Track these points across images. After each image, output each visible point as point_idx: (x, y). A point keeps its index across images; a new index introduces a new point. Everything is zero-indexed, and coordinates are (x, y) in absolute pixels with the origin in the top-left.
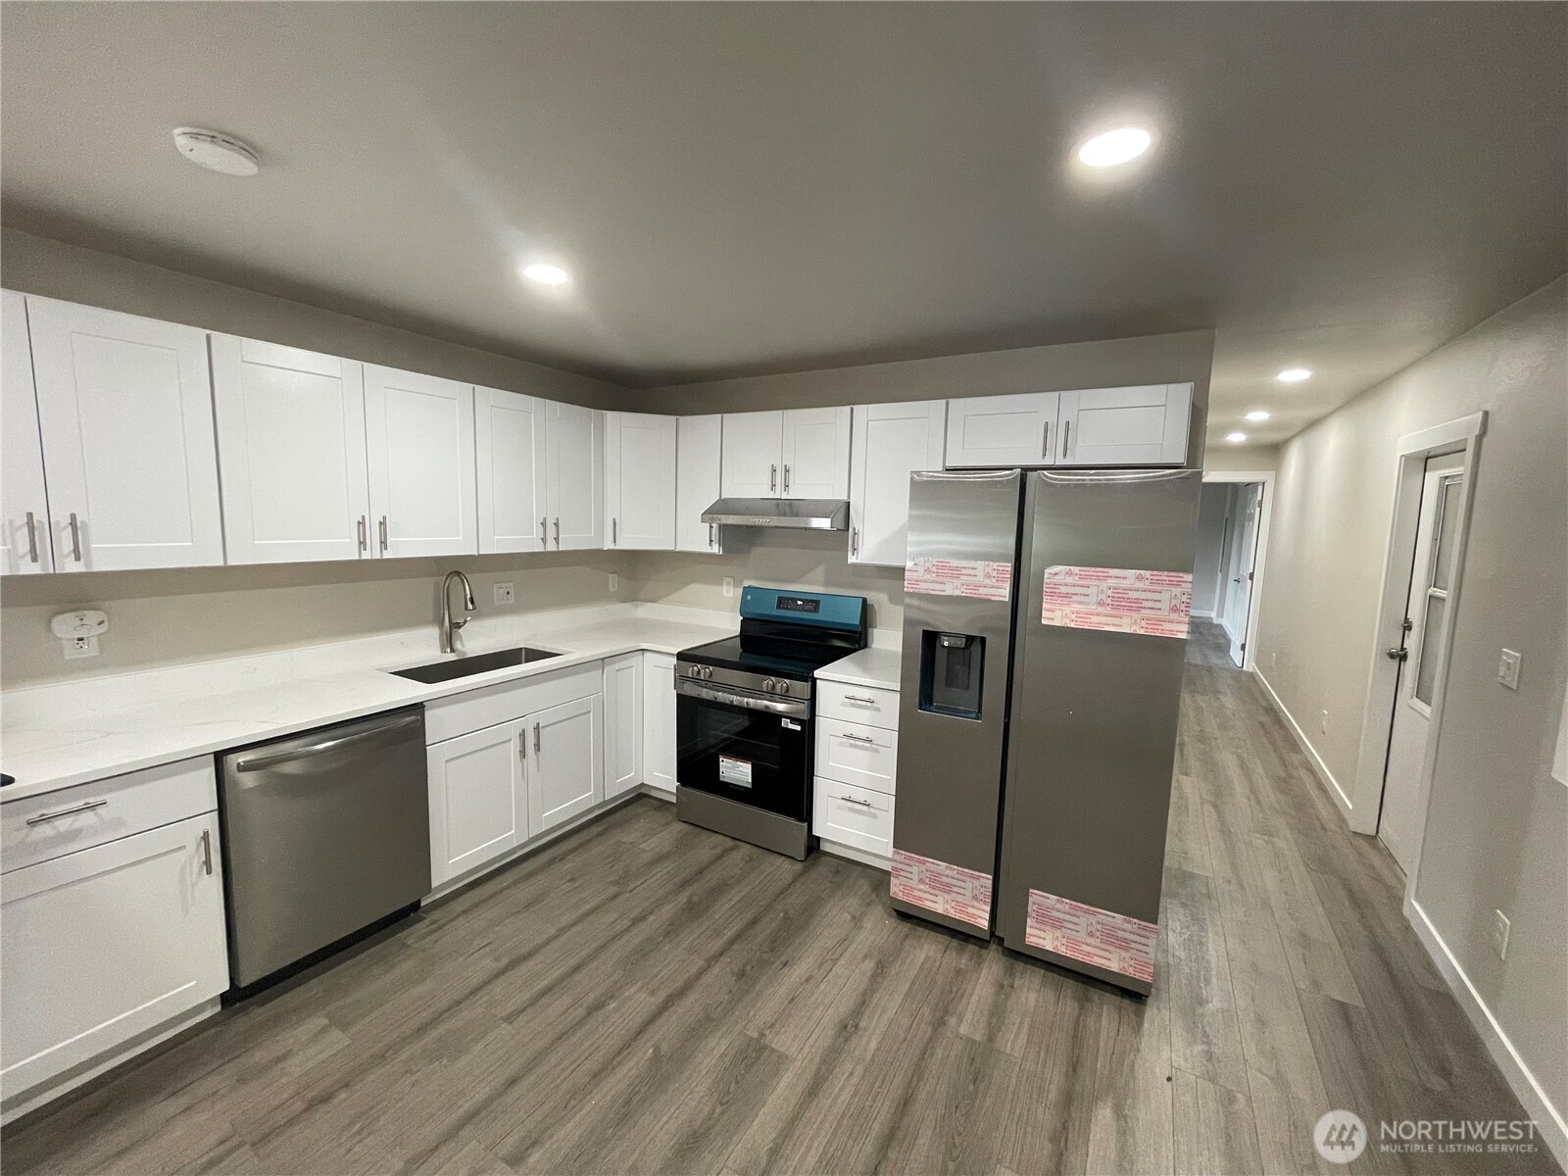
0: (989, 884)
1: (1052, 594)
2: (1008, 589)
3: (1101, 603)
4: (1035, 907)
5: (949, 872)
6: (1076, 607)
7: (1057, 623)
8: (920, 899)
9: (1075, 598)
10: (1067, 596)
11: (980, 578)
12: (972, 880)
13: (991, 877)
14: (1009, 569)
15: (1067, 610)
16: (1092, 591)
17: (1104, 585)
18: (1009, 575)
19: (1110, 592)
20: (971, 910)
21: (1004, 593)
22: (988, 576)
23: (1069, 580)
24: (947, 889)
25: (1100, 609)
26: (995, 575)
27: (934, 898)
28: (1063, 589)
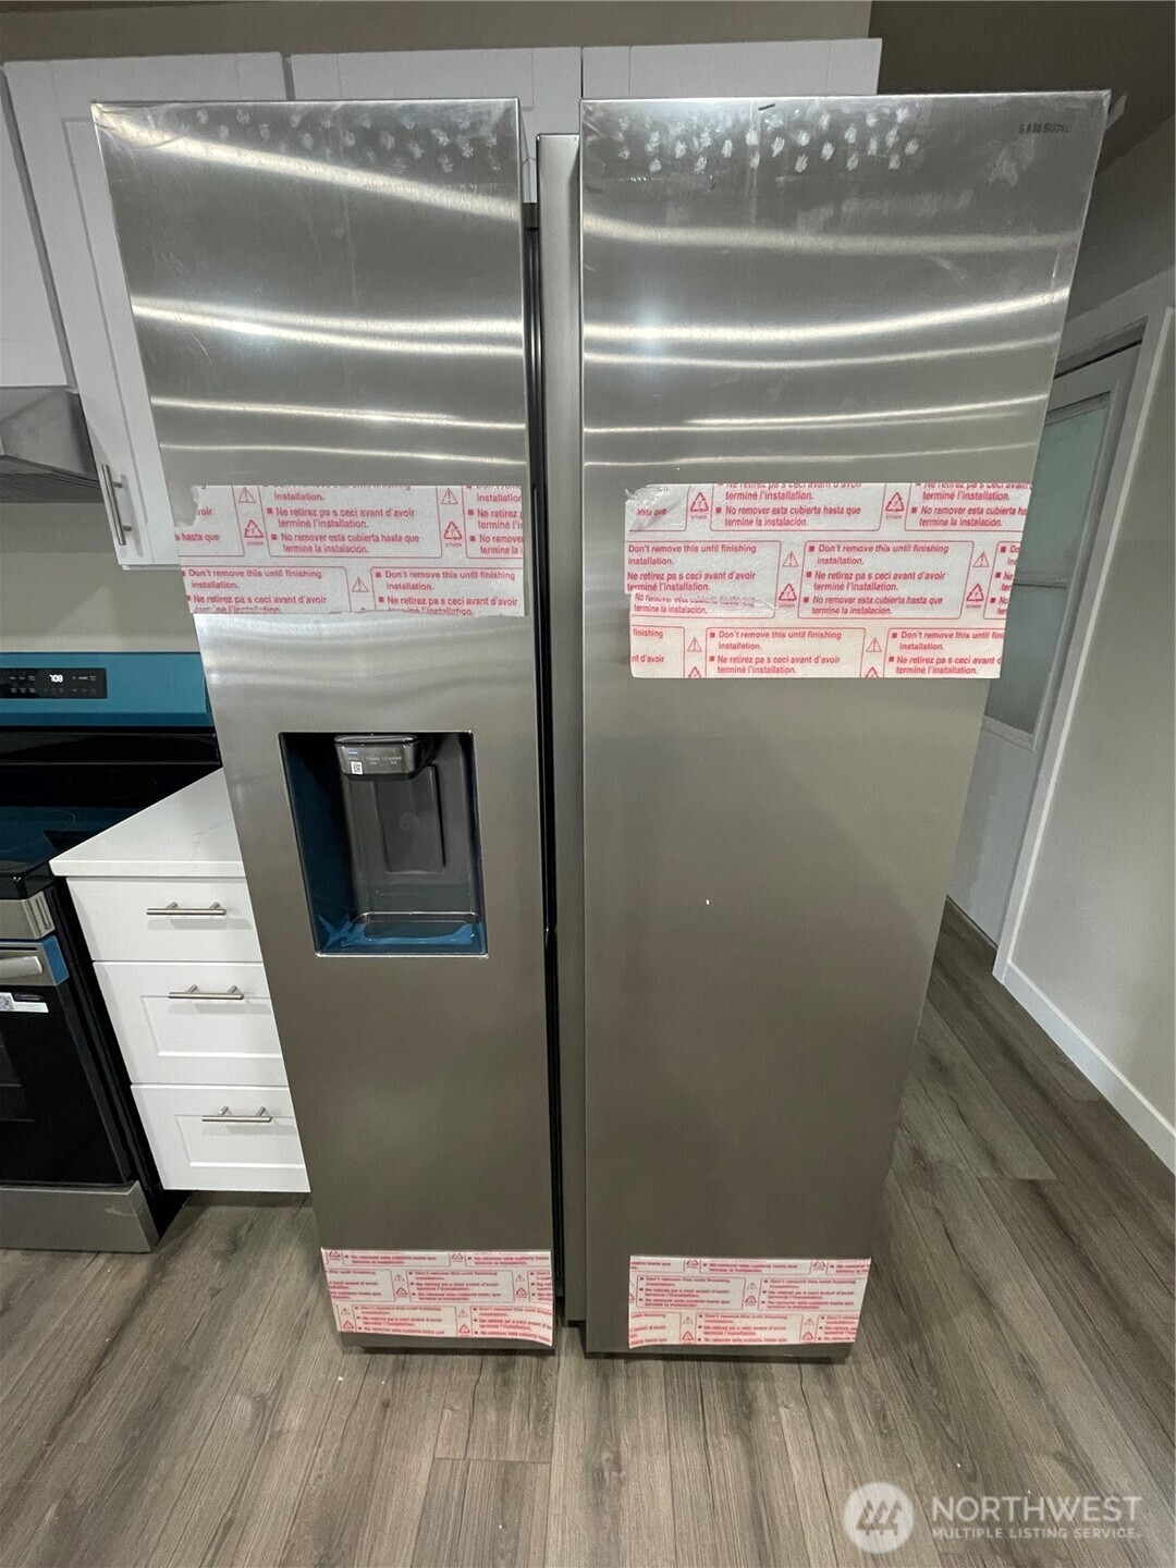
0: (548, 1265)
1: (652, 582)
2: (519, 575)
3: (787, 599)
4: (642, 1284)
5: (457, 1266)
6: (718, 615)
7: (671, 670)
8: (404, 1321)
9: (717, 588)
10: (693, 582)
11: (430, 545)
12: (509, 1267)
13: (548, 1254)
14: (517, 507)
15: (696, 627)
16: (762, 561)
17: (794, 539)
18: (518, 531)
19: (811, 563)
20: (513, 1316)
21: (512, 590)
22: (452, 535)
23: (698, 530)
24: (459, 1293)
25: (786, 618)
26: (477, 532)
27: (434, 1314)
28: (683, 563)
